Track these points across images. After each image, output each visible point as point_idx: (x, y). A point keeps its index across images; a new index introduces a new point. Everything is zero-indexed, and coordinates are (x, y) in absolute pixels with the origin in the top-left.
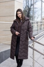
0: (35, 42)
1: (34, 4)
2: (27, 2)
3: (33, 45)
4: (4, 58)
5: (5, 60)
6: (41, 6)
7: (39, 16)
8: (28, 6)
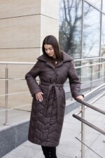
0: (86, 107)
1: (84, 17)
2: (67, 12)
3: (81, 112)
4: (16, 140)
5: (20, 144)
6: (99, 21)
7: (93, 44)
8: (69, 20)
